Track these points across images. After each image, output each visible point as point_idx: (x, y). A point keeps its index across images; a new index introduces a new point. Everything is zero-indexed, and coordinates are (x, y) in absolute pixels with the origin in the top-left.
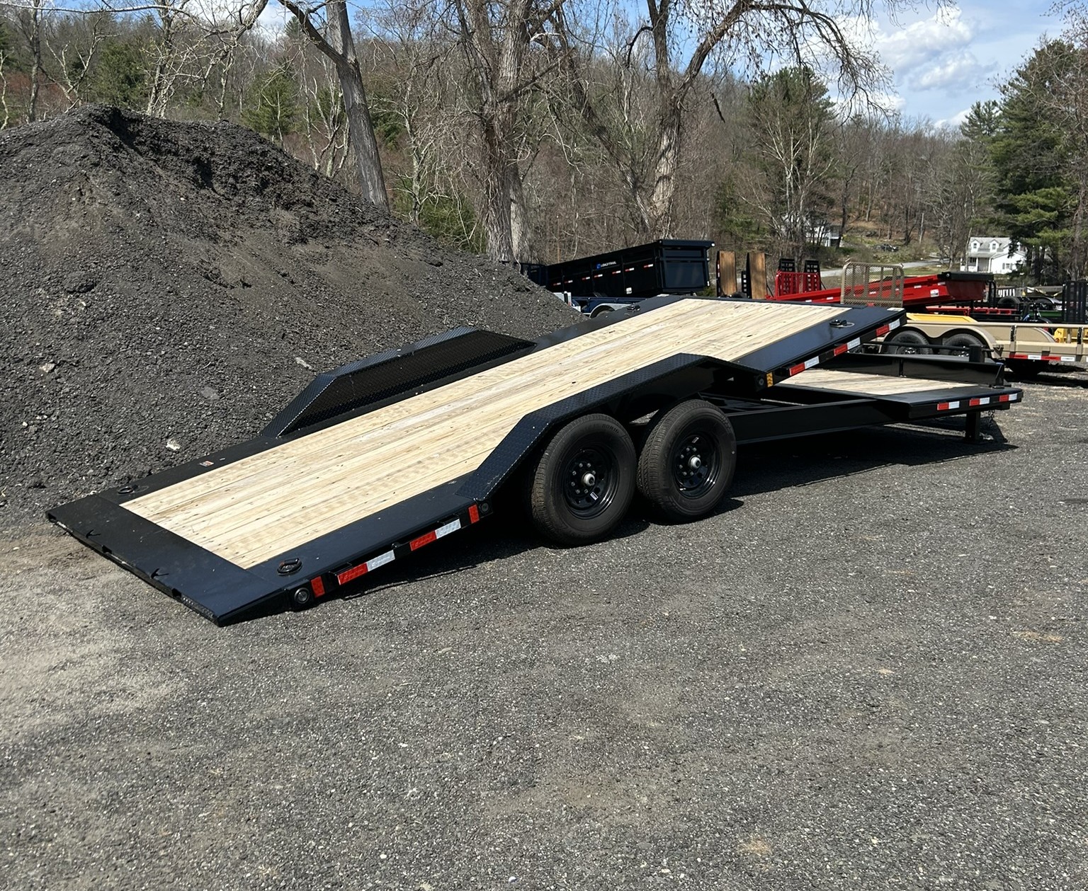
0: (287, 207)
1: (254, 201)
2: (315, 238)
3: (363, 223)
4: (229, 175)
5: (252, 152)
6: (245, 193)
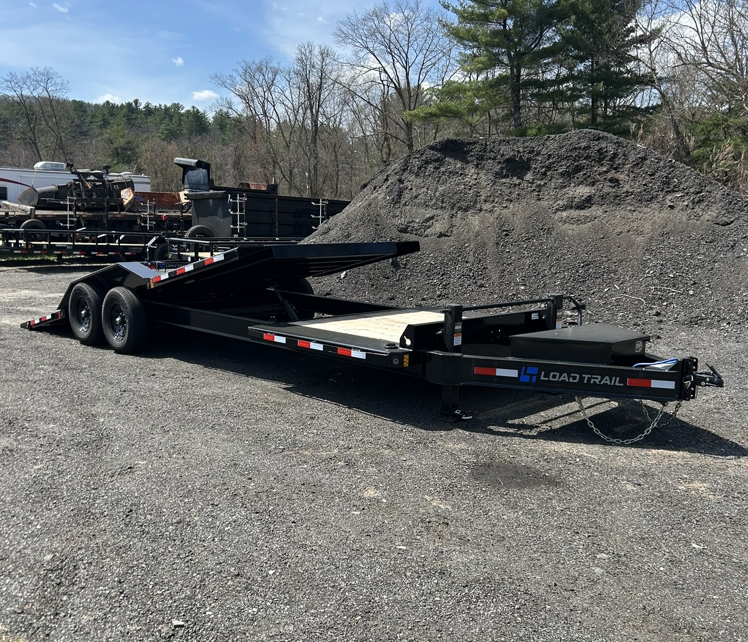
1: (556, 182)
2: (601, 205)
6: (552, 178)
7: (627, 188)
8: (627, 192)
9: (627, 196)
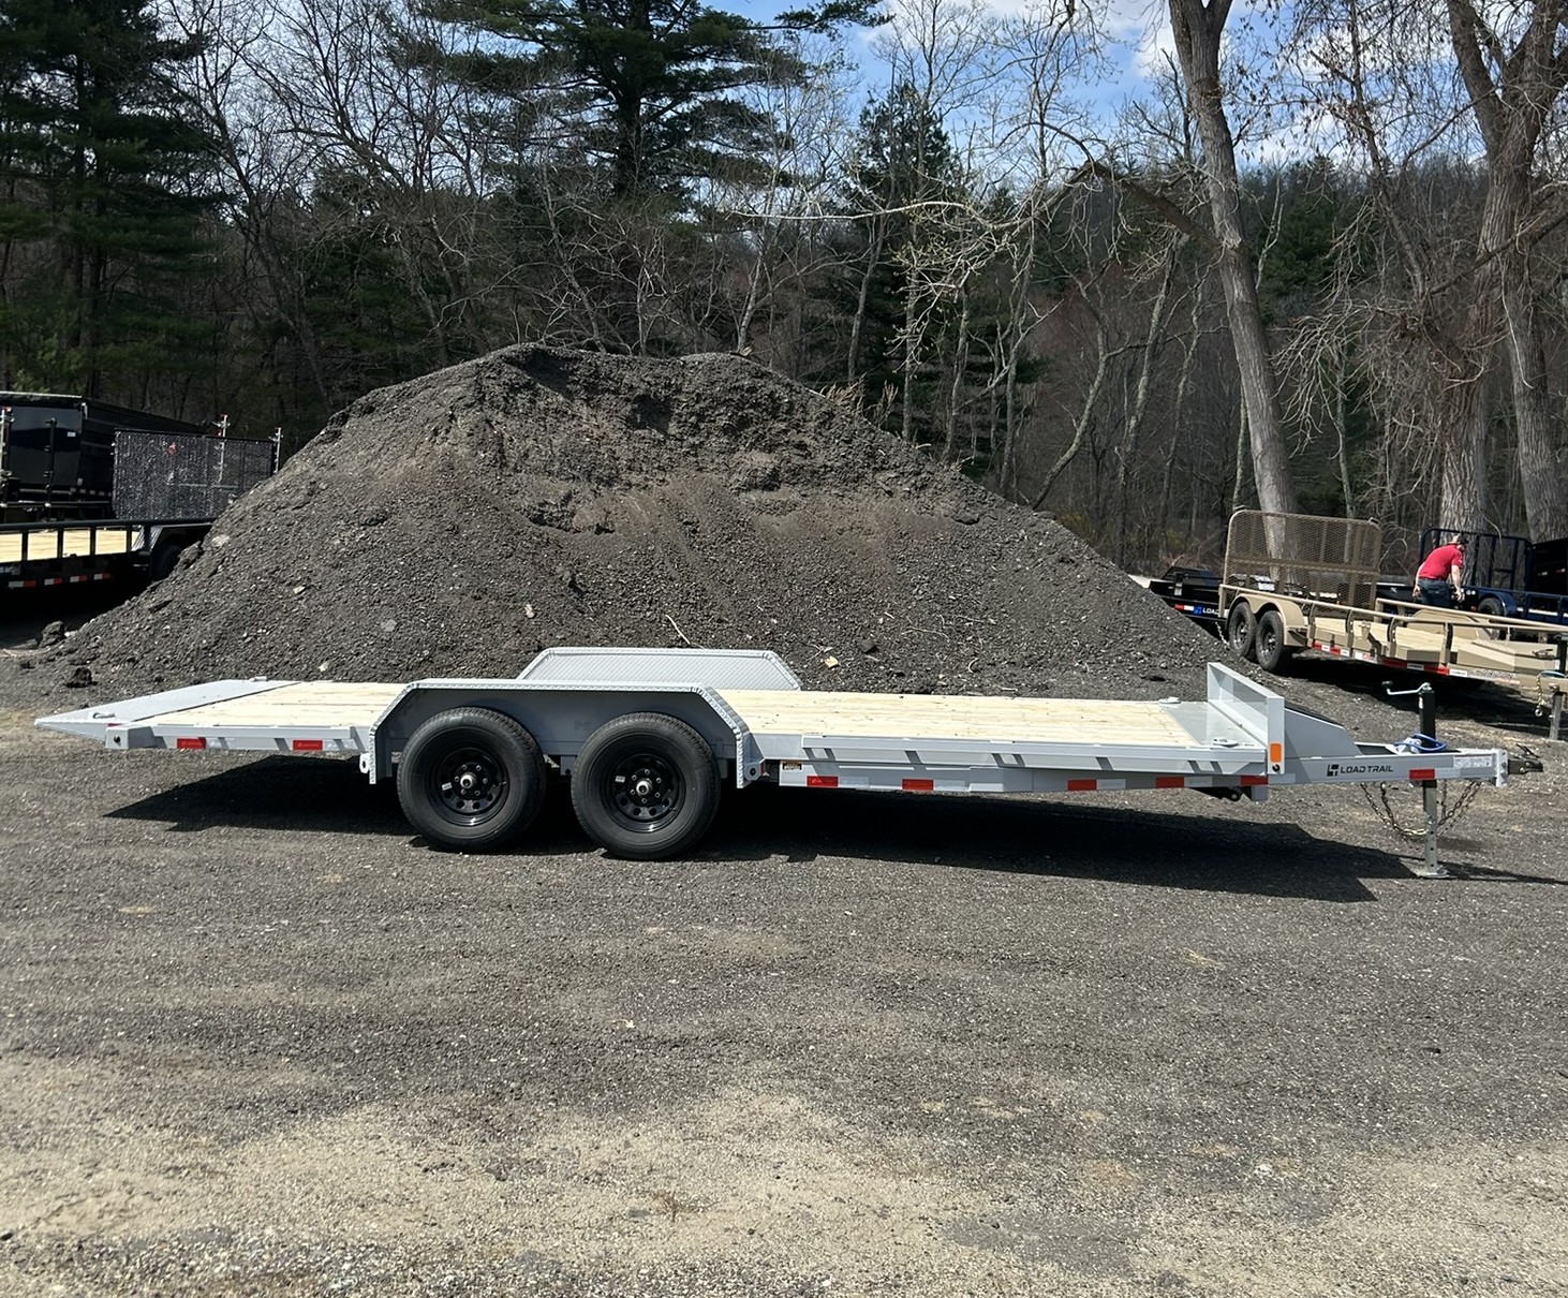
0: (770, 449)
1: (717, 442)
2: (794, 484)
3: (883, 469)
4: (692, 414)
5: (736, 388)
6: (709, 433)
7: (820, 460)
8: (826, 466)
9: (825, 473)
